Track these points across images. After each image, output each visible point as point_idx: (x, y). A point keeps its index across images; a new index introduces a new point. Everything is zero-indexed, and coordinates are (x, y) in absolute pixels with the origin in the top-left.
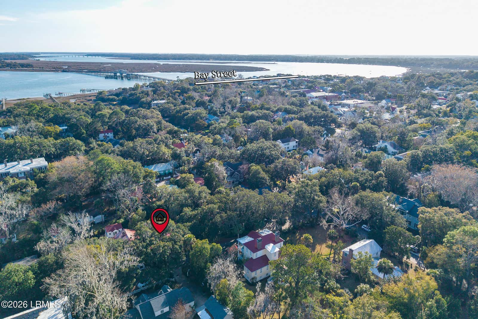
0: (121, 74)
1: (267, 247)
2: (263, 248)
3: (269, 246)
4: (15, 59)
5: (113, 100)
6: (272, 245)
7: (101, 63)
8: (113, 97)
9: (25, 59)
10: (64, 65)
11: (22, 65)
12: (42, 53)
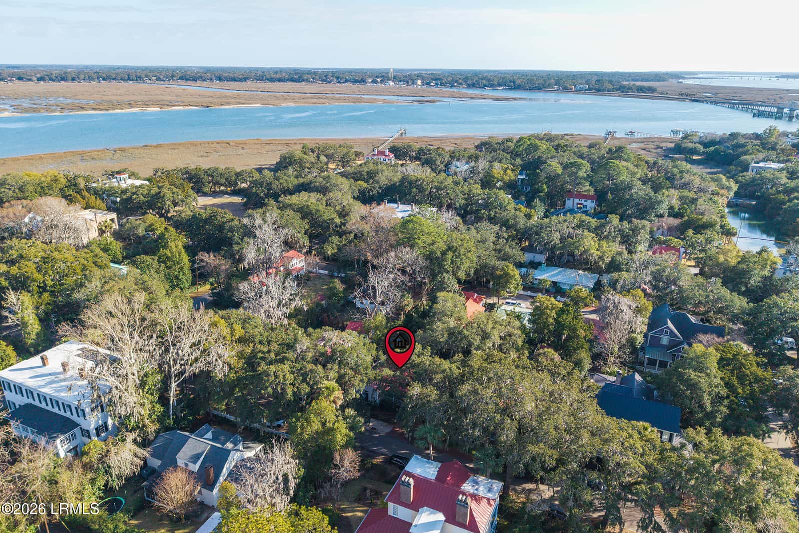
0: (791, 110)
1: (422, 513)
2: (416, 506)
3: (431, 513)
4: (647, 81)
5: (693, 152)
6: (441, 516)
7: (783, 90)
8: (697, 145)
9: (664, 81)
10: (706, 91)
11: (641, 89)
12: (703, 73)
